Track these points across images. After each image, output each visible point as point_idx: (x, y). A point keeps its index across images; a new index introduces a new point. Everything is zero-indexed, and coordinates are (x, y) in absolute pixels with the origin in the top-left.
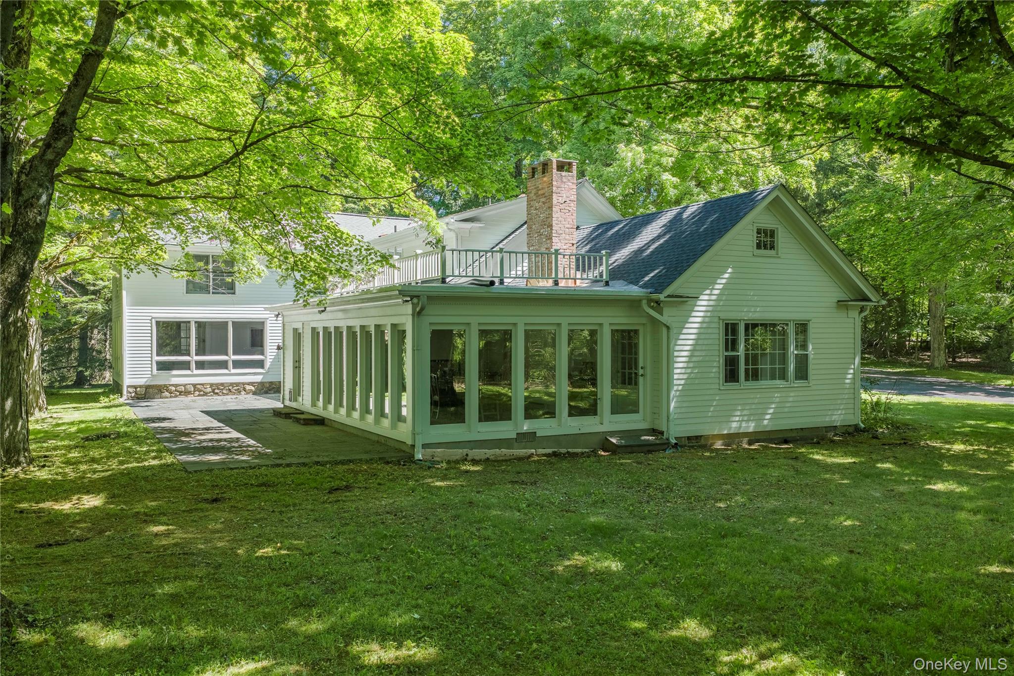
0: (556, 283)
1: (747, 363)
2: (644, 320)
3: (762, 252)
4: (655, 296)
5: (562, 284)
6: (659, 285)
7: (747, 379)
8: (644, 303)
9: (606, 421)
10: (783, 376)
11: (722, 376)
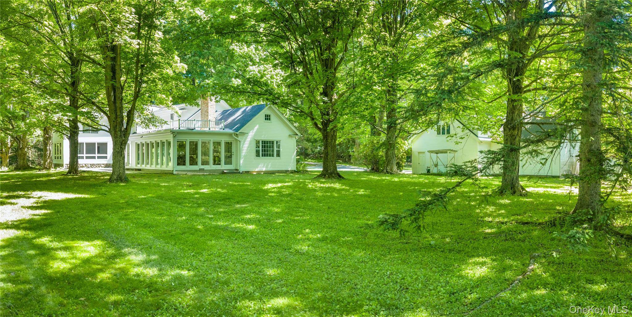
0: (210, 129)
1: (262, 152)
2: (233, 139)
3: (267, 121)
4: (236, 133)
5: (211, 129)
6: (237, 130)
7: (262, 156)
8: (233, 134)
9: (223, 166)
10: (273, 156)
11: (255, 155)
